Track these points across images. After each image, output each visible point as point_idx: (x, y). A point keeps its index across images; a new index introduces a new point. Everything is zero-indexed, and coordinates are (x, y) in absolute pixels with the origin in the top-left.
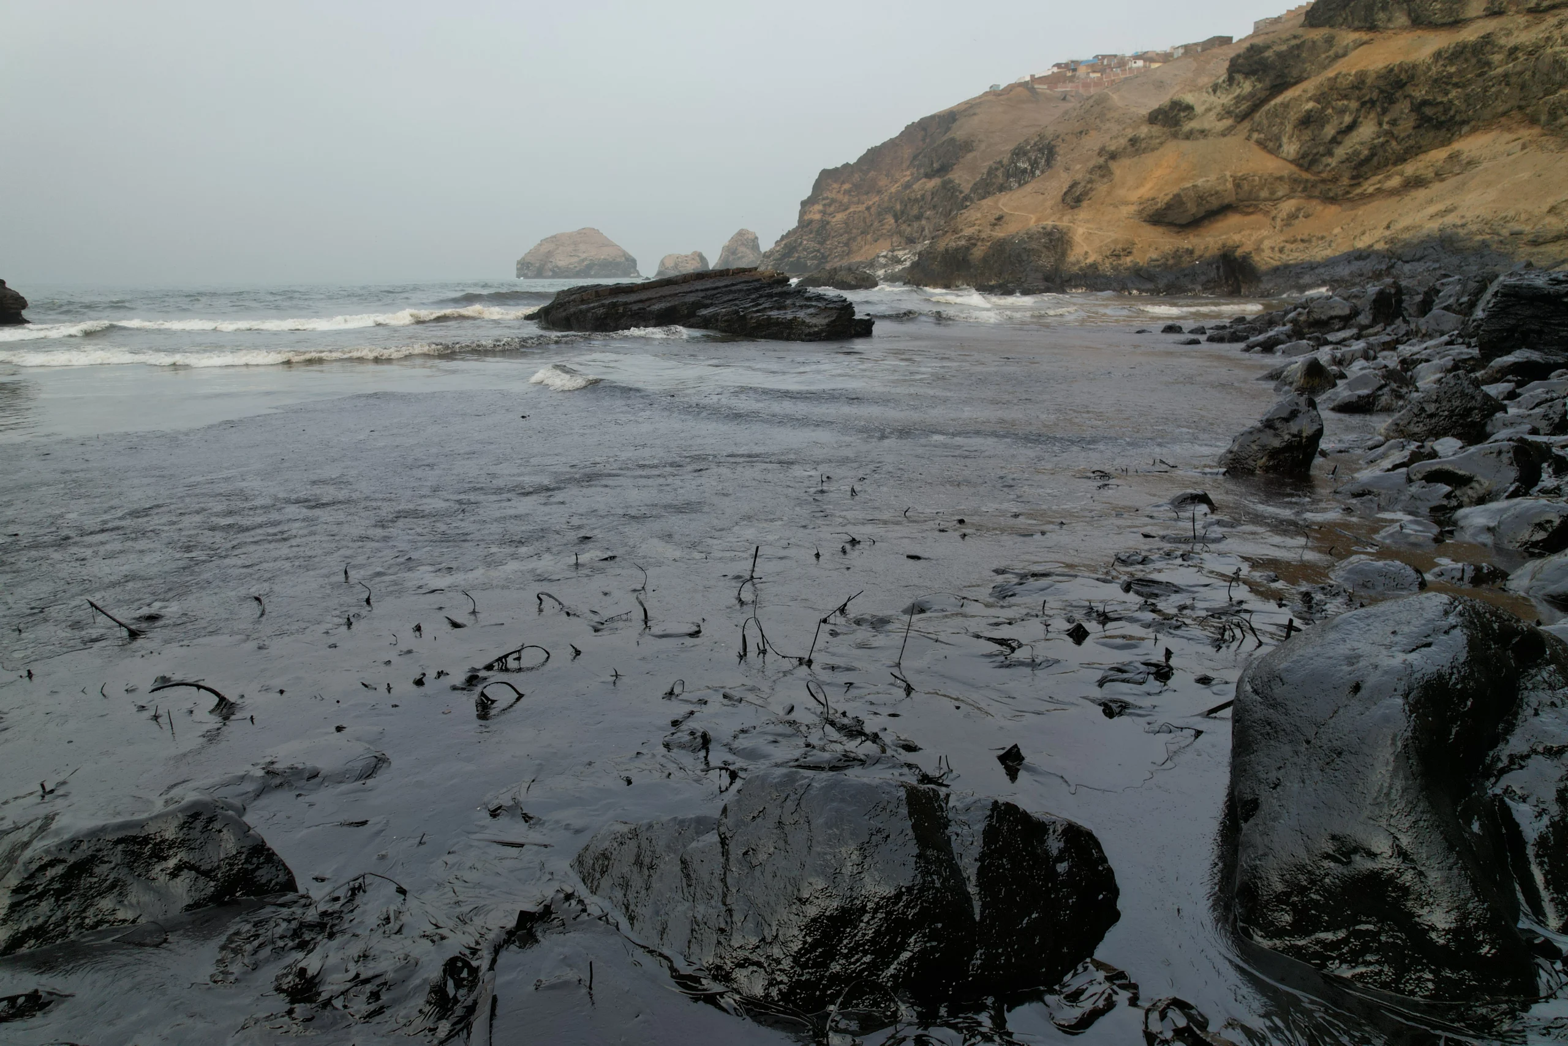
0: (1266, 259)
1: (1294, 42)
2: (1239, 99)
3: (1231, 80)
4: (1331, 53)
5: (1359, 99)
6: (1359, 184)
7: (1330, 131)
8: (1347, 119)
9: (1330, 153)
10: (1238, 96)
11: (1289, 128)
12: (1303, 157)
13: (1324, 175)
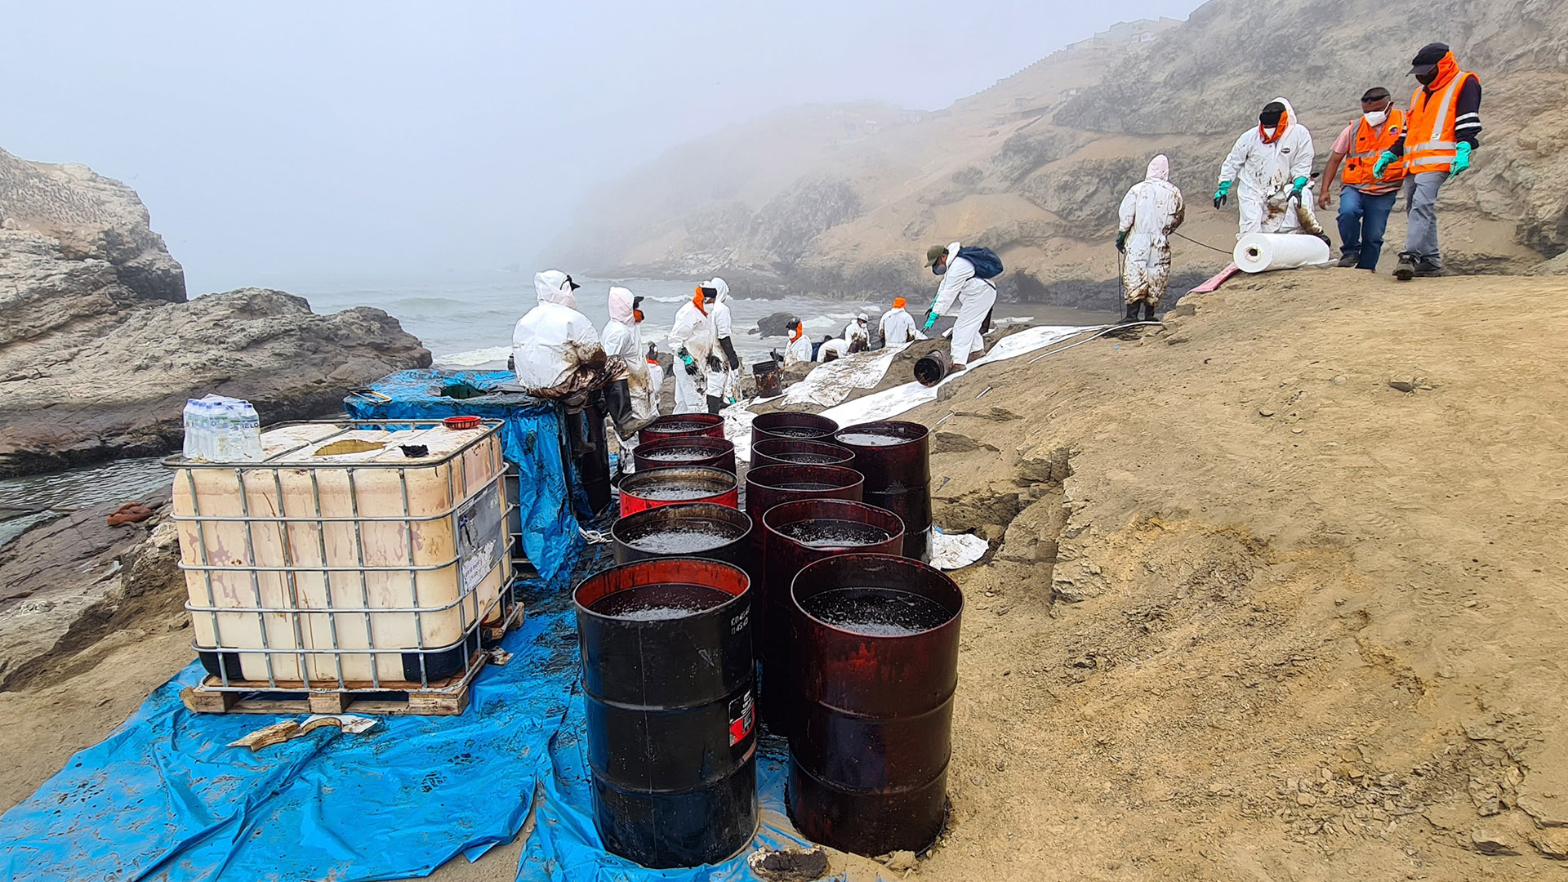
0: (1046, 278)
1: (1048, 135)
2: (1013, 169)
3: (1005, 154)
4: (1075, 144)
5: (1098, 176)
6: (1099, 230)
7: (1080, 195)
8: (1092, 189)
9: (1081, 209)
10: (1012, 166)
11: (1051, 191)
12: (1063, 210)
13: (1077, 223)
